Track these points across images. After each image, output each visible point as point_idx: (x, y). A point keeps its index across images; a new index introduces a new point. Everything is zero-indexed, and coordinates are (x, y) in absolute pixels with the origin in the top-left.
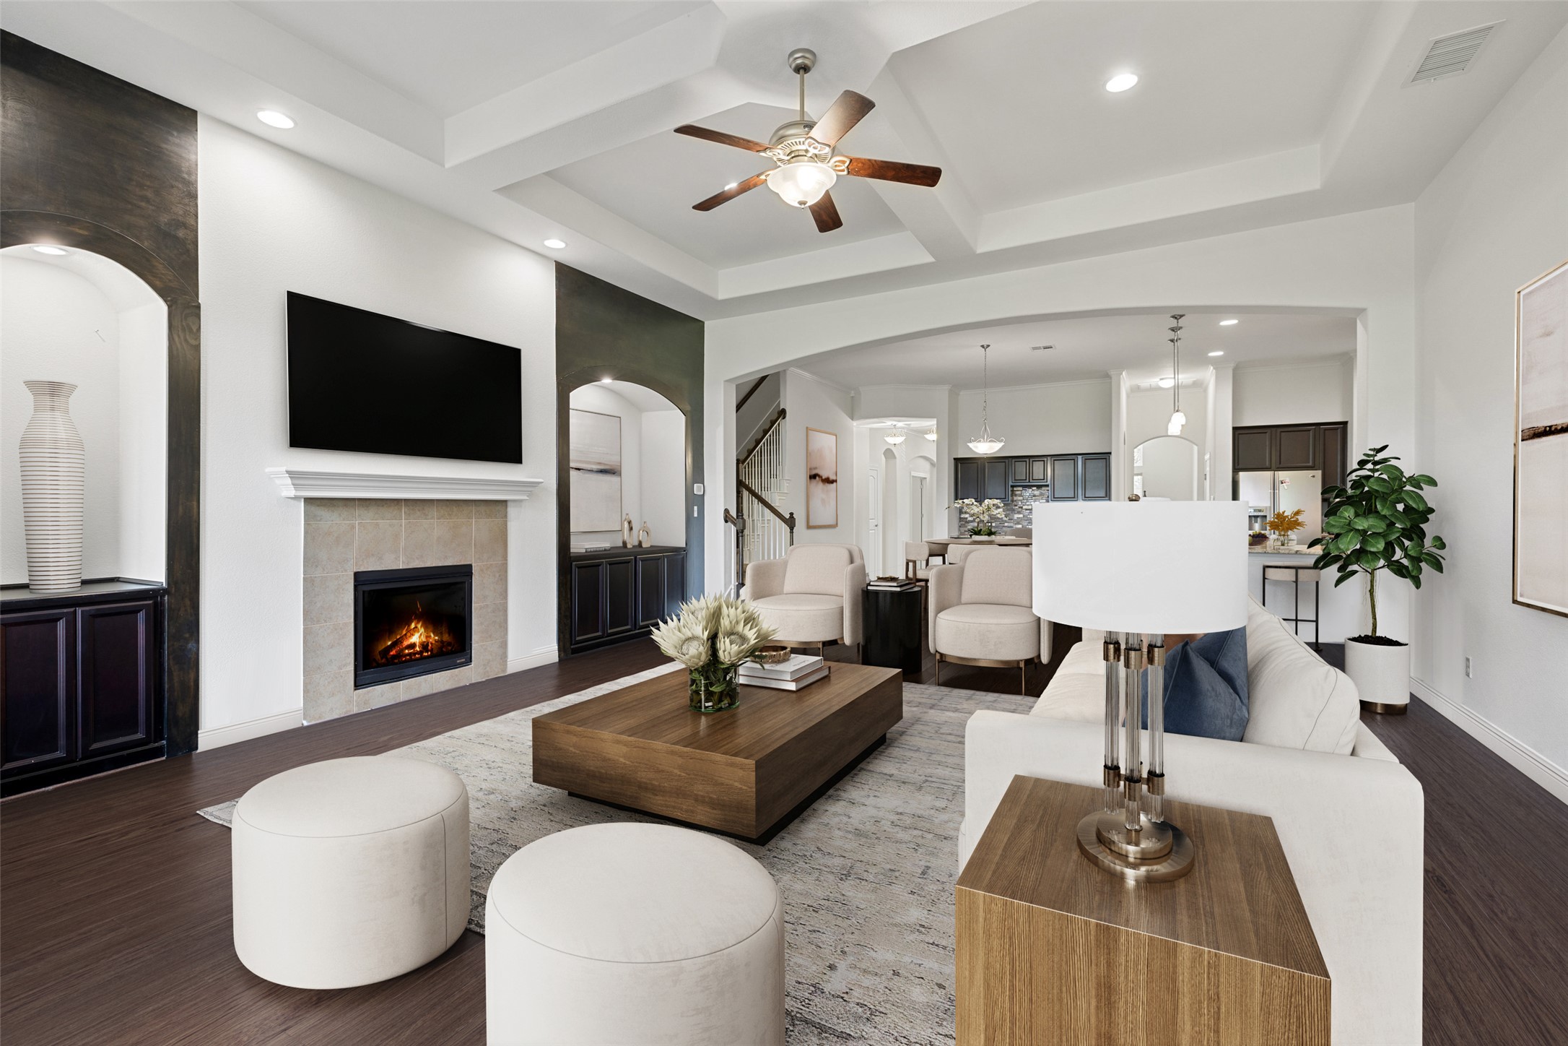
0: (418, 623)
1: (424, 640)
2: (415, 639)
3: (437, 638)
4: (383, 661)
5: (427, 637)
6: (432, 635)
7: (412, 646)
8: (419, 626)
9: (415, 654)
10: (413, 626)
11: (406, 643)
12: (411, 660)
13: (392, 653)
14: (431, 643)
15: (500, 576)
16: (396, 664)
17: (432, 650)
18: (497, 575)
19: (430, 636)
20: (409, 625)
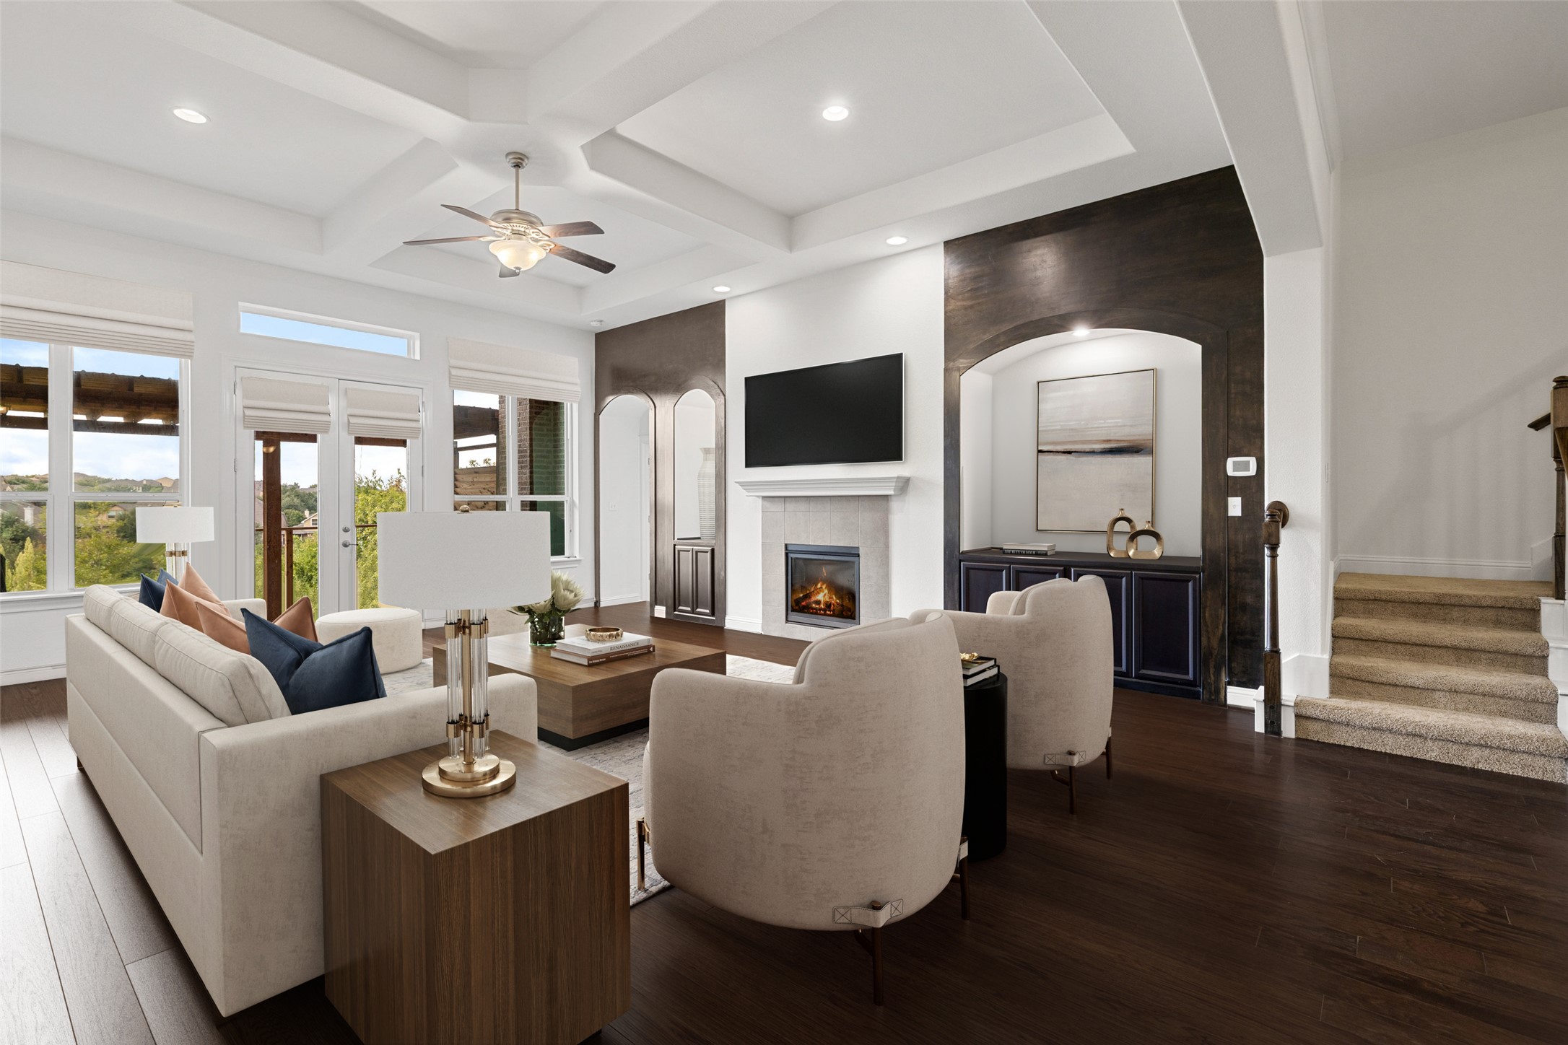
0: (823, 584)
1: (828, 600)
2: (820, 597)
3: (838, 601)
4: (797, 608)
5: (830, 598)
6: (834, 598)
7: (818, 602)
8: (824, 587)
9: (820, 610)
10: (819, 586)
11: (813, 599)
12: (816, 613)
13: (803, 604)
14: (834, 605)
15: (882, 560)
16: (806, 613)
17: (833, 611)
18: (880, 560)
19: (832, 598)
20: (816, 585)
